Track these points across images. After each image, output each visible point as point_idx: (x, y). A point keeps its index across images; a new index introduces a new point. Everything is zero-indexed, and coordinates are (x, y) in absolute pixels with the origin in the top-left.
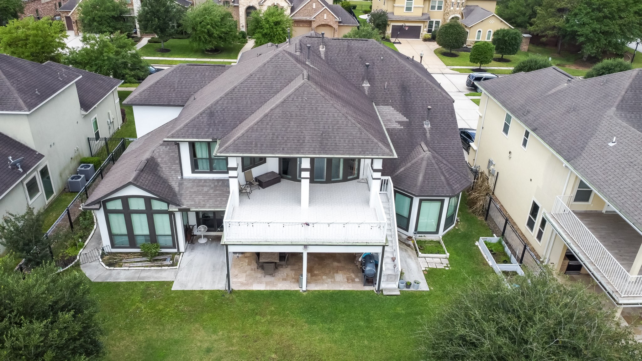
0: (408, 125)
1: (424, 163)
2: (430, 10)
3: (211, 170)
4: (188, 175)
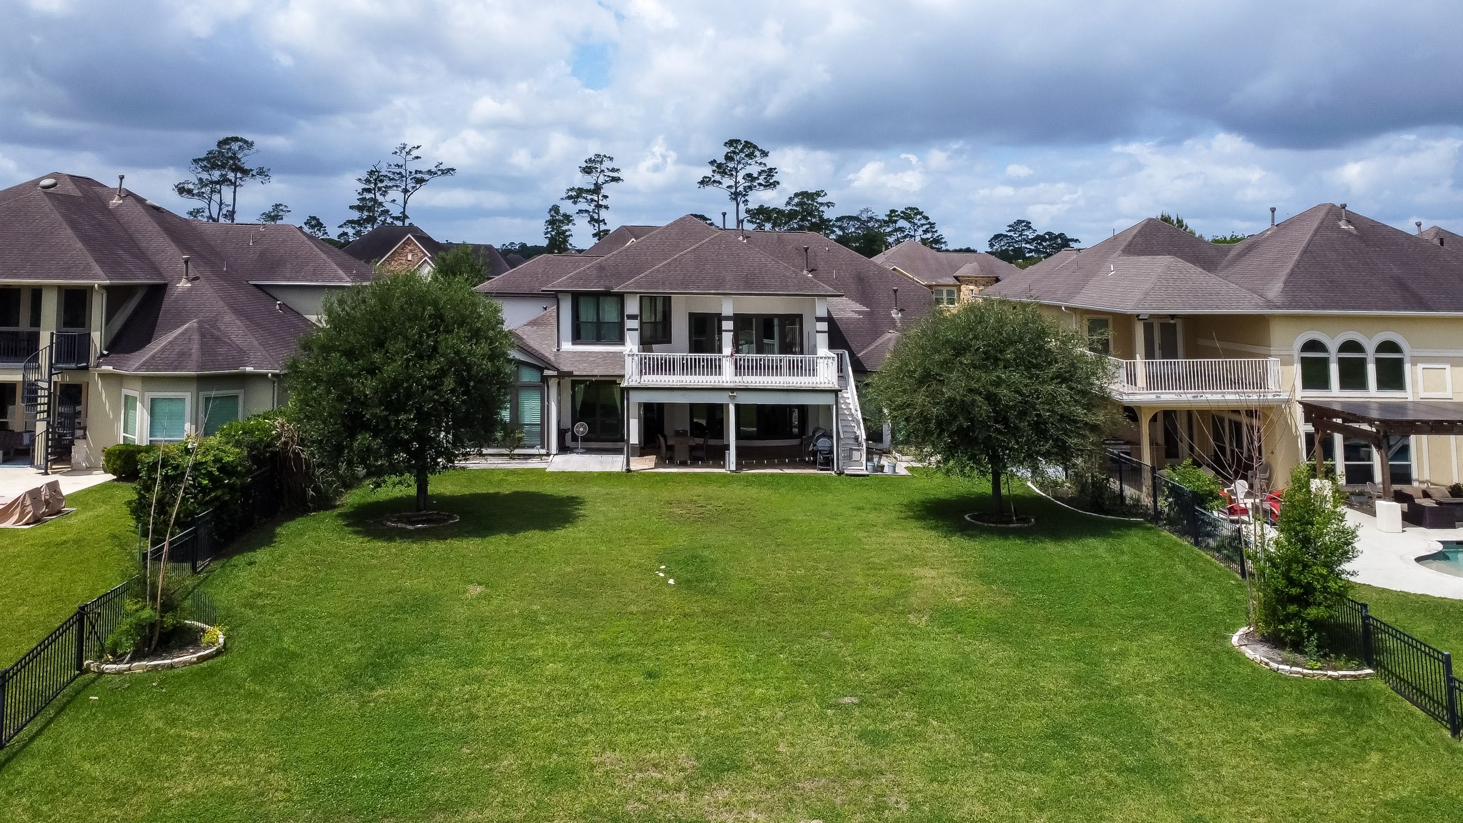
0: (869, 315)
1: (892, 344)
3: (598, 340)
4: (567, 346)
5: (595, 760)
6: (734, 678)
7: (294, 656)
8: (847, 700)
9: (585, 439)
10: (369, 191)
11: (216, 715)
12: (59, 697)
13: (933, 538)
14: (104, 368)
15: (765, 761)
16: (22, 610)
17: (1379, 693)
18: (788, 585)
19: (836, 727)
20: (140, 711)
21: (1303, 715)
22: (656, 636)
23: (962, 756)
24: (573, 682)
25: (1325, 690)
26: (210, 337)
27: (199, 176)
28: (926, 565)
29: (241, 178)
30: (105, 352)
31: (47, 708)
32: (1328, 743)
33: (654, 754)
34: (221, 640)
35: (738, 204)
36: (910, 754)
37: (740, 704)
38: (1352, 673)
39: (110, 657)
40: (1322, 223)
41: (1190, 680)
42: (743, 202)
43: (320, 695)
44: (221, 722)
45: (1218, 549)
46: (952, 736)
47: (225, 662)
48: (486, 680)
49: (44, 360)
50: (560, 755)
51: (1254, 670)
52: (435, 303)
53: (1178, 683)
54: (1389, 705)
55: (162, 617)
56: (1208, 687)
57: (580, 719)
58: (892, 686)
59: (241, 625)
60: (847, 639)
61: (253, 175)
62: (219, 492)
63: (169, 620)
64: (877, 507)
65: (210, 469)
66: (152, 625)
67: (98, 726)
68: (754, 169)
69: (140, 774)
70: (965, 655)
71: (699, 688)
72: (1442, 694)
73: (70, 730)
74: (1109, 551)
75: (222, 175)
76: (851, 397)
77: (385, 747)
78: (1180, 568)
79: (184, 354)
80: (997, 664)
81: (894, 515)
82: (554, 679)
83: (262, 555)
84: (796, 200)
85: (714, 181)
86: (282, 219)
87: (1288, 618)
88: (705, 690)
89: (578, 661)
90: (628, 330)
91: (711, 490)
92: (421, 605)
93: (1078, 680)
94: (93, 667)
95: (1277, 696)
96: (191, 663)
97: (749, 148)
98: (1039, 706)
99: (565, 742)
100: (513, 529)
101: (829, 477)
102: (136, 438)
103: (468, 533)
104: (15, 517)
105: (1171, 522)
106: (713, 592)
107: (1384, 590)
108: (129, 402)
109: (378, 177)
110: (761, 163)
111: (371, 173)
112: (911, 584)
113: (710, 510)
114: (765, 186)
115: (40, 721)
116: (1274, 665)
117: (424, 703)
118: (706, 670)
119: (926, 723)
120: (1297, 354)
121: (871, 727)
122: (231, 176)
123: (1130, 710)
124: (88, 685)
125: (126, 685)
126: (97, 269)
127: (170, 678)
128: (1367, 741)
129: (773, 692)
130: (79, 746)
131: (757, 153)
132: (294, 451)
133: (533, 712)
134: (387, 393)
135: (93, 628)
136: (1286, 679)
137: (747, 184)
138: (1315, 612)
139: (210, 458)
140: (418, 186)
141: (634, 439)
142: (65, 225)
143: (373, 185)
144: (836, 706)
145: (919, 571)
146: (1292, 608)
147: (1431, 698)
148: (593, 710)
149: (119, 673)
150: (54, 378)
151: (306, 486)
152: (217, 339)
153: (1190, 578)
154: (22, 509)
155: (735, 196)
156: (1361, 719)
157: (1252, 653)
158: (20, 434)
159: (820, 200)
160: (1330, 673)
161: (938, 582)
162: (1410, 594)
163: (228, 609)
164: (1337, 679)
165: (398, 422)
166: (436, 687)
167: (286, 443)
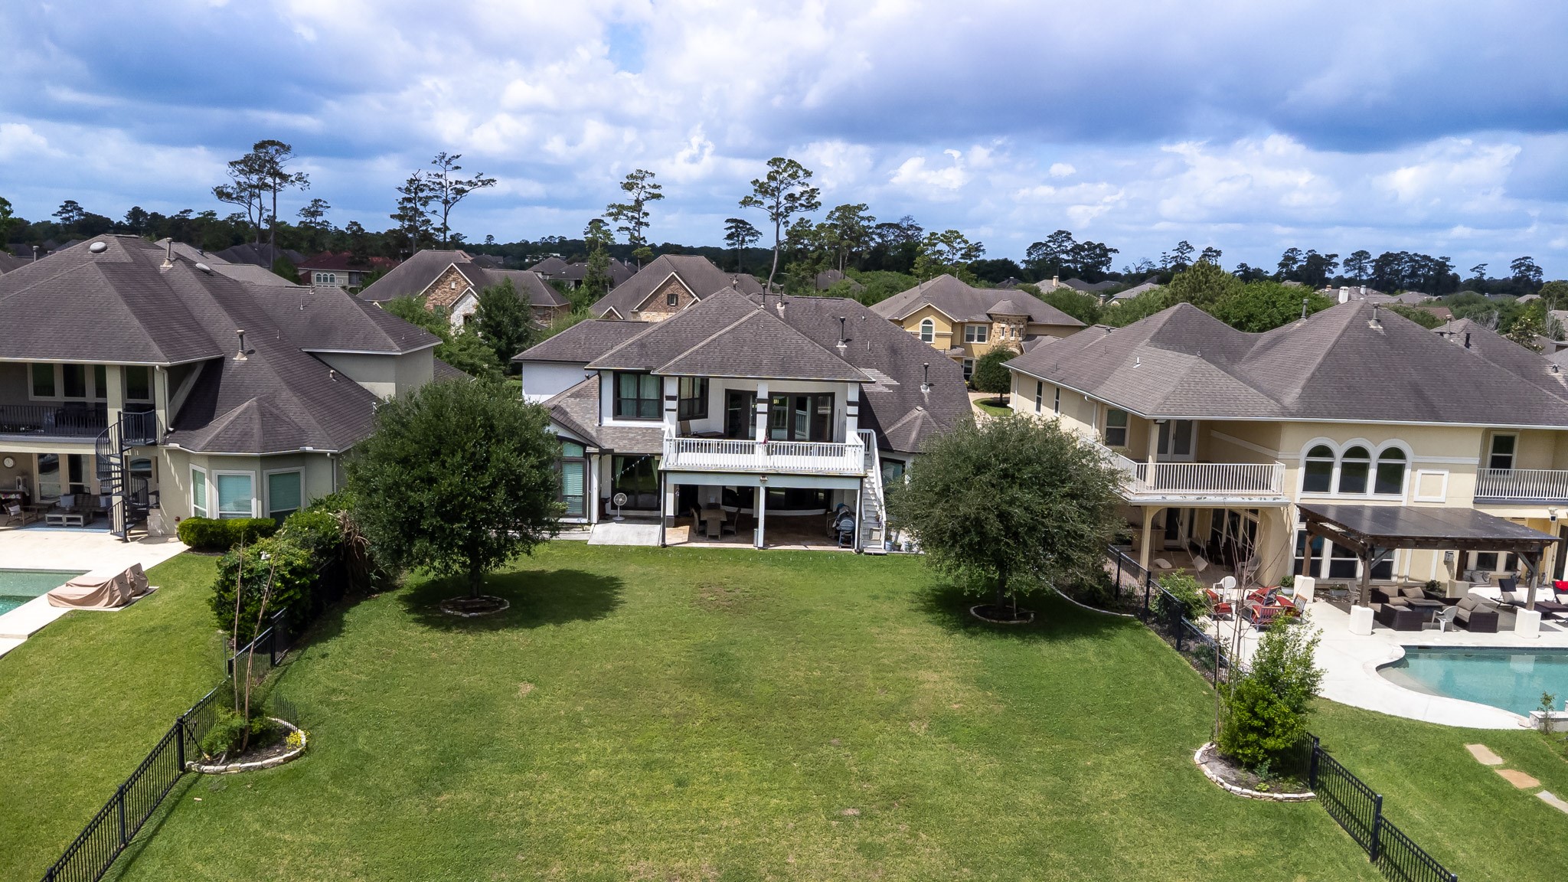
0: (898, 390)
1: (919, 422)
2: (965, 342)
3: (639, 415)
4: (609, 421)
5: (631, 869)
6: (753, 787)
7: (368, 758)
8: (850, 812)
9: (623, 508)
10: (409, 200)
11: (305, 818)
12: (167, 796)
13: (939, 634)
14: (171, 445)
15: (775, 873)
16: (125, 705)
17: (1315, 815)
18: (806, 687)
19: (839, 840)
20: (239, 813)
21: (1245, 837)
22: (686, 742)
23: (944, 871)
24: (611, 788)
25: (1271, 811)
26: (270, 416)
27: (237, 179)
28: (930, 667)
29: (280, 184)
30: (171, 429)
31: (159, 808)
32: (1262, 865)
33: (681, 863)
34: (304, 741)
35: (778, 226)
36: (899, 868)
37: (756, 814)
38: (1296, 796)
39: (207, 757)
40: (1351, 322)
41: (1151, 798)
42: (784, 223)
43: (393, 799)
44: (309, 825)
45: (1197, 655)
46: (938, 850)
47: (309, 764)
48: (537, 786)
49: (114, 435)
50: (601, 862)
51: (1210, 789)
52: (484, 411)
53: (1139, 800)
54: (1322, 828)
55: (250, 722)
56: (1166, 806)
57: (618, 827)
58: (890, 797)
59: (319, 724)
60: (854, 747)
61: (292, 181)
62: (292, 593)
63: (257, 726)
64: (892, 596)
65: (281, 573)
66: (242, 731)
67: (205, 827)
68: (797, 190)
69: (245, 876)
70: (956, 768)
71: (721, 797)
72: (1369, 822)
73: (181, 830)
74: (1097, 654)
75: (260, 179)
76: (875, 476)
77: (451, 854)
78: (1160, 676)
79: (246, 434)
80: (983, 776)
81: (906, 606)
82: (596, 786)
83: (332, 646)
84: (837, 214)
85: (756, 202)
86: (322, 215)
87: (1247, 745)
88: (727, 799)
89: (617, 767)
90: (667, 410)
91: (741, 569)
92: (477, 704)
93: (1052, 795)
94: (194, 767)
95: (1226, 816)
96: (279, 764)
97: (792, 167)
98: (1015, 821)
99: (606, 850)
100: (559, 619)
101: (849, 555)
102: (206, 510)
103: (517, 622)
104: (106, 600)
105: (1159, 621)
106: (737, 695)
107: (1341, 706)
108: (198, 478)
109: (418, 186)
110: (803, 184)
111: (411, 182)
112: (915, 689)
113: (737, 597)
114: (807, 207)
115: (154, 820)
116: (1228, 786)
117: (485, 808)
118: (728, 777)
119: (917, 837)
120: (1303, 458)
121: (869, 840)
122: (269, 180)
123: (1093, 828)
124: (192, 785)
125: (225, 787)
126: (156, 349)
127: (259, 780)
128: (1296, 865)
129: (786, 803)
130: (190, 847)
131: (801, 173)
132: (356, 541)
133: (578, 819)
134: (443, 503)
135: (191, 735)
136: (1237, 799)
137: (788, 205)
138: (1273, 743)
139: (282, 562)
140: (459, 197)
141: (670, 511)
142: (121, 300)
143: (413, 195)
144: (839, 818)
145: (924, 674)
146: (1252, 737)
147: (1360, 823)
148: (630, 818)
149: (217, 773)
150: (125, 453)
151: (369, 572)
152: (277, 418)
153: (1166, 687)
154: (111, 593)
155: (776, 217)
156: (1295, 841)
157: (1210, 772)
158: (96, 497)
159: (861, 214)
160: (1276, 795)
161: (940, 686)
162: (1363, 710)
163: (307, 707)
164: (1281, 801)
165: (453, 530)
166: (493, 792)
167: (349, 534)
